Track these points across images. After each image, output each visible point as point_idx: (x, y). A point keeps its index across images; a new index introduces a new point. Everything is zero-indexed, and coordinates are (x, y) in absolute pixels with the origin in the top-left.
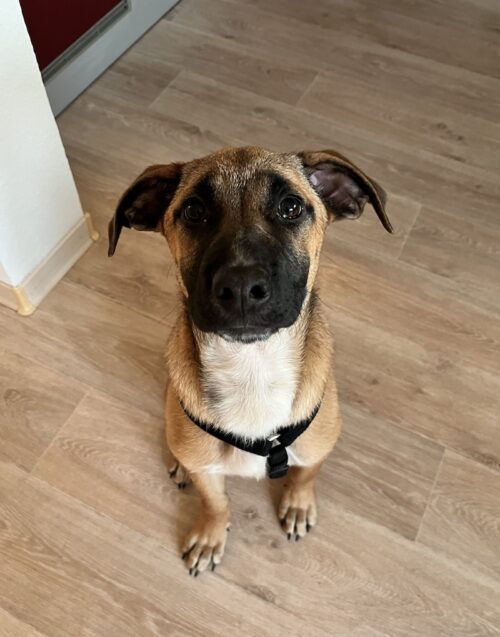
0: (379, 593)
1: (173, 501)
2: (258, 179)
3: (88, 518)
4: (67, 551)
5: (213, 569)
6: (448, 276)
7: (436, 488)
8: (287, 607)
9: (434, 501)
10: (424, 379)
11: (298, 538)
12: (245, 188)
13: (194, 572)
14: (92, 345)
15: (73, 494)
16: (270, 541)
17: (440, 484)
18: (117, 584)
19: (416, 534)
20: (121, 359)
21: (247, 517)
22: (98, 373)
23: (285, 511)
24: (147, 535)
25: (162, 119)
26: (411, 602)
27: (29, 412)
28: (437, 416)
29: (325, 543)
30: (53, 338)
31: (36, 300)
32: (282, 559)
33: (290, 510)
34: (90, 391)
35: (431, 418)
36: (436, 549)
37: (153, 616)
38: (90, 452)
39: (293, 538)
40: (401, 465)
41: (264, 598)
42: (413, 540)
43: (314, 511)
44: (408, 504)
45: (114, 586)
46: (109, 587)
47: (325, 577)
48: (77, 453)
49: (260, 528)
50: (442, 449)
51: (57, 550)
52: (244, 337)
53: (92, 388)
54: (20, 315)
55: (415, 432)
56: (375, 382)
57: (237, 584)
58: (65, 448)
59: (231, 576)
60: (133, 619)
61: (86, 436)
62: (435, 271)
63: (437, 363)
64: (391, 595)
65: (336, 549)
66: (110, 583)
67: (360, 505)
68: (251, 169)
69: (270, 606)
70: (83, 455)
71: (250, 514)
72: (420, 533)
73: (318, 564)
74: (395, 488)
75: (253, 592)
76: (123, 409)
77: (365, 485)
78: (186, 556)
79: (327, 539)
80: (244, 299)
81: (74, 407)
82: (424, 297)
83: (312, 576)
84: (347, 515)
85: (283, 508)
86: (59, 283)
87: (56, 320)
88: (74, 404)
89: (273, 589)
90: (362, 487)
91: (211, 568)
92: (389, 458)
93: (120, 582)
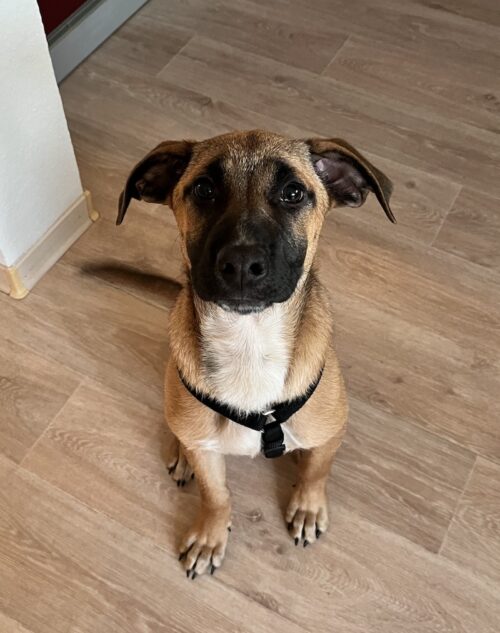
0: (395, 608)
1: (171, 499)
2: (265, 165)
3: (80, 514)
4: (56, 546)
5: (212, 573)
6: (488, 266)
7: (464, 499)
8: (291, 616)
9: (462, 513)
10: (457, 379)
11: (306, 543)
12: (252, 173)
13: (192, 574)
14: (89, 332)
15: (64, 488)
16: (276, 547)
17: (468, 493)
18: (109, 583)
19: (439, 547)
20: (118, 347)
21: (251, 520)
22: (95, 362)
23: (292, 514)
24: (143, 535)
25: (170, 88)
26: (430, 619)
27: (19, 401)
28: (469, 419)
29: (336, 552)
30: (46, 324)
31: (30, 282)
32: (289, 566)
33: (298, 512)
34: (85, 381)
35: (462, 422)
36: (460, 563)
37: (147, 618)
38: (83, 444)
39: (301, 543)
40: (426, 472)
41: (268, 607)
42: (436, 552)
43: (325, 515)
44: (432, 513)
45: (106, 585)
46: (101, 586)
47: (334, 588)
48: (69, 445)
49: (265, 532)
50: (473, 456)
51: (46, 545)
52: (240, 308)
53: (87, 378)
54: (13, 299)
55: (443, 436)
56: (399, 380)
57: (238, 590)
58: (56, 439)
59: (232, 582)
60: (125, 620)
61: (81, 428)
62: (474, 260)
63: (472, 362)
64: (408, 610)
65: (348, 558)
66: (101, 582)
67: (377, 512)
68: (259, 155)
69: (273, 615)
70: (75, 447)
71: (255, 517)
72: (443, 545)
73: (328, 574)
74: (418, 496)
75: (255, 600)
76: (120, 401)
77: (383, 491)
78: (183, 557)
79: (339, 547)
80: (243, 275)
81: (68, 397)
82: (460, 288)
83: (321, 586)
84: (363, 523)
85: (291, 510)
86: (55, 266)
87: (50, 305)
88: (67, 393)
89: (276, 597)
90: (380, 493)
91: (210, 571)
92: (412, 463)
93: (112, 581)
